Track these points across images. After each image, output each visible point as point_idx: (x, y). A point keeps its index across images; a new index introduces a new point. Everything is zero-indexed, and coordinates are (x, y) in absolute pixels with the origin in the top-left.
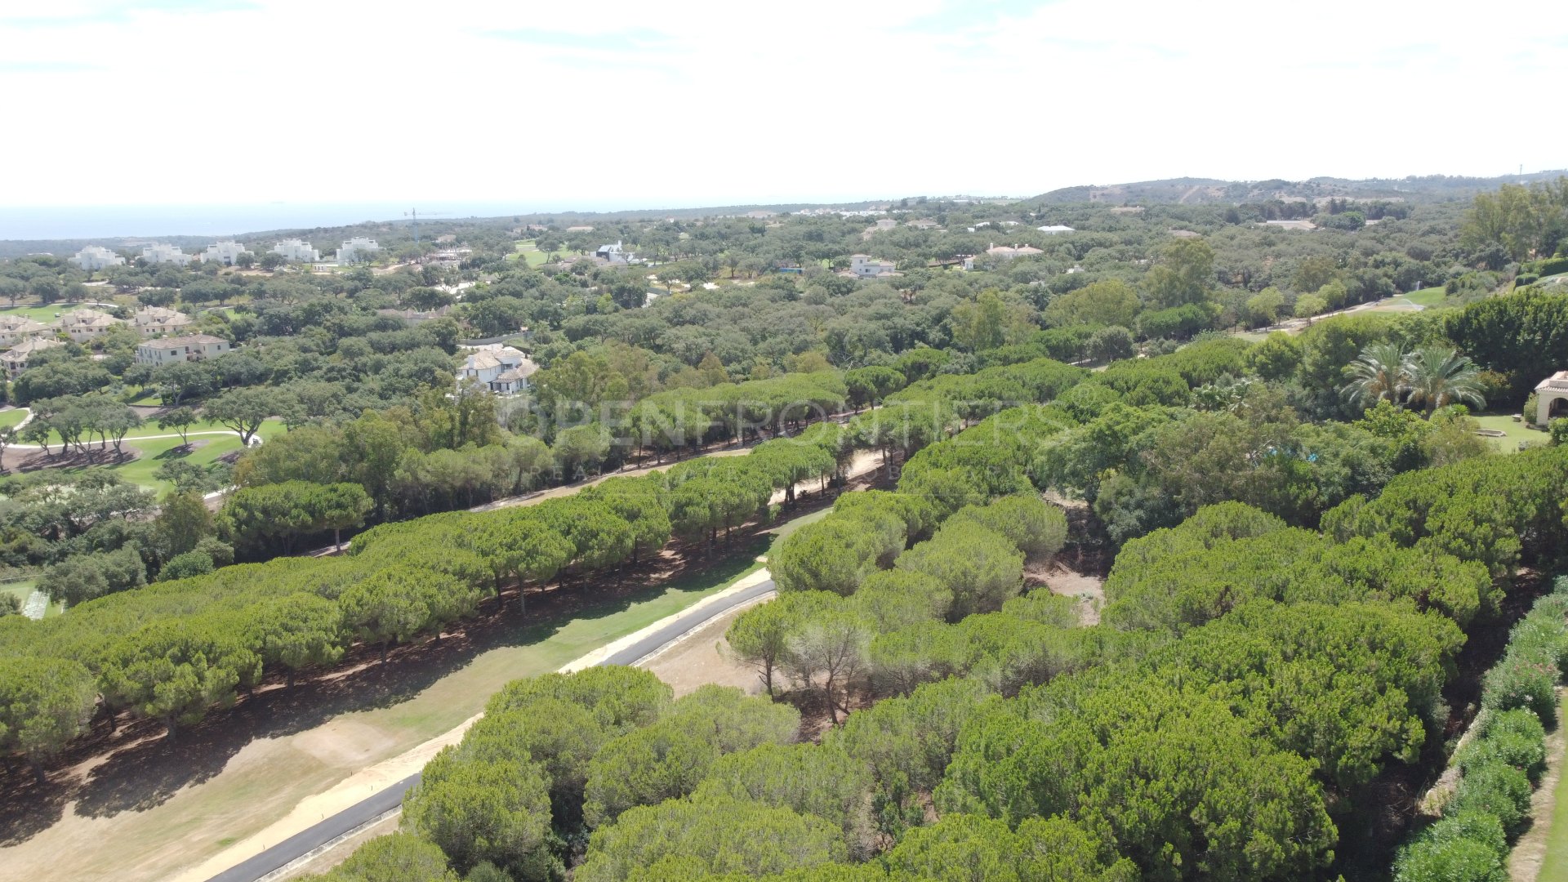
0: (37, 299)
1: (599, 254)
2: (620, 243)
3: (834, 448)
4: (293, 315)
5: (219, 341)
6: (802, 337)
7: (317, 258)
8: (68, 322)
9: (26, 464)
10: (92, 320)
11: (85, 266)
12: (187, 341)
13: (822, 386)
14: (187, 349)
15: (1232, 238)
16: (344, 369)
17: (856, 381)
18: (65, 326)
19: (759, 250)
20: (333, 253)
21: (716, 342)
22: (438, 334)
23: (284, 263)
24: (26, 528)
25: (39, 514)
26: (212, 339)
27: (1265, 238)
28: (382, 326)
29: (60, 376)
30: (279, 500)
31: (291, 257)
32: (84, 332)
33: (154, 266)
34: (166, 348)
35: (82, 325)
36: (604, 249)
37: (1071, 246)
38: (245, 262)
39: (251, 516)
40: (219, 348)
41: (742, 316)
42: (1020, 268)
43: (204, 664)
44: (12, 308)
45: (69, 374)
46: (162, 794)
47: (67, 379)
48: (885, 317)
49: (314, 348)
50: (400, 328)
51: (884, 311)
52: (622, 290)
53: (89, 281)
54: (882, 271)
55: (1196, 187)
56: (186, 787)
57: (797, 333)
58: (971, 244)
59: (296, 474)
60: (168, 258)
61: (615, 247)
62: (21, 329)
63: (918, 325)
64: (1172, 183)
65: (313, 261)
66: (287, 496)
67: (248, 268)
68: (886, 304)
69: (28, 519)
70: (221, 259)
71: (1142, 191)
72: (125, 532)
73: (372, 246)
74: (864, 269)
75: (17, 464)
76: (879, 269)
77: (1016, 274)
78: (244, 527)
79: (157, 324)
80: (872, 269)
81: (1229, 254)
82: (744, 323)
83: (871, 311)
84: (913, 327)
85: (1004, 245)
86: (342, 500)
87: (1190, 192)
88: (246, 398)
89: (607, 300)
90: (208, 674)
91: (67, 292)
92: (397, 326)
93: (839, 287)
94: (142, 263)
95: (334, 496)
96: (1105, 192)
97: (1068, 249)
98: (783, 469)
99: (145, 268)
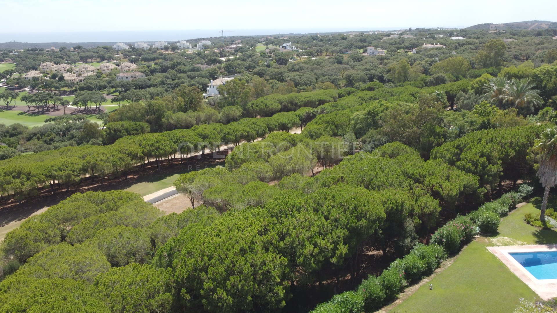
0: (99, 60)
1: (283, 47)
2: (291, 43)
3: (301, 117)
4: (169, 66)
5: (142, 74)
6: (335, 77)
7: (191, 47)
8: (102, 67)
9: (73, 113)
10: (109, 66)
11: (117, 49)
12: (132, 74)
13: (327, 95)
14: (132, 76)
15: (527, 41)
16: (172, 84)
17: (341, 93)
18: (101, 68)
19: (338, 45)
20: (196, 46)
21: (302, 78)
22: (211, 73)
23: (178, 49)
24: (54, 133)
25: (59, 128)
26: (140, 73)
27: (541, 41)
28: (193, 70)
29: (88, 84)
30: (119, 127)
31: (182, 47)
32: (106, 70)
33: (137, 49)
34: (124, 76)
35: (106, 68)
36: (285, 45)
37: (457, 44)
38: (166, 48)
39: (110, 132)
40: (142, 76)
41: (316, 69)
42: (431, 52)
43: (25, 179)
44: (92, 62)
45: (91, 84)
46: (6, 223)
47: (91, 85)
48: (369, 70)
49: (170, 77)
50: (199, 71)
51: (369, 67)
52: (280, 59)
53: (118, 54)
54: (379, 53)
55: (537, 24)
56: (14, 222)
57: (333, 75)
58: (418, 43)
59: (129, 118)
60: (142, 47)
61: (288, 44)
62: (88, 69)
63: (381, 73)
64: (526, 23)
65: (189, 48)
66: (122, 126)
67: (167, 50)
68: (370, 65)
69: (55, 130)
70: (159, 47)
71: (513, 25)
72: (75, 135)
73: (209, 43)
74: (372, 52)
75: (70, 112)
76: (377, 52)
77: (429, 55)
78: (108, 136)
79: (127, 68)
80: (375, 52)
81: (521, 48)
82: (315, 72)
83: (364, 67)
84: (378, 74)
85: (430, 44)
86: (137, 128)
87: (534, 26)
88: (134, 92)
89: (274, 62)
90: (26, 183)
91: (107, 57)
92: (198, 70)
93: (358, 59)
94: (134, 48)
95: (134, 126)
96: (496, 26)
97: (456, 46)
98: (275, 123)
99: (134, 50)
